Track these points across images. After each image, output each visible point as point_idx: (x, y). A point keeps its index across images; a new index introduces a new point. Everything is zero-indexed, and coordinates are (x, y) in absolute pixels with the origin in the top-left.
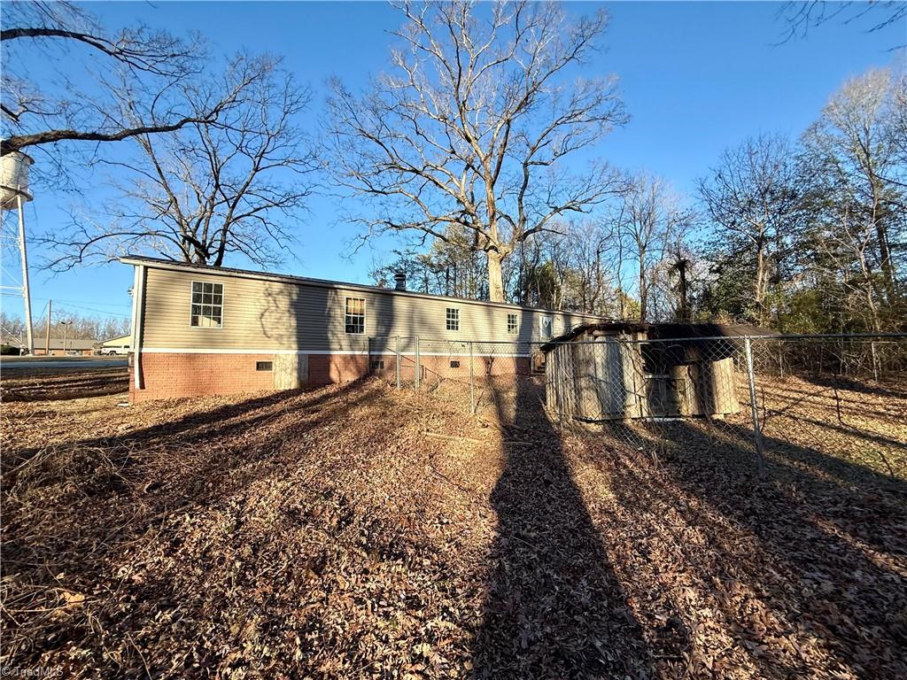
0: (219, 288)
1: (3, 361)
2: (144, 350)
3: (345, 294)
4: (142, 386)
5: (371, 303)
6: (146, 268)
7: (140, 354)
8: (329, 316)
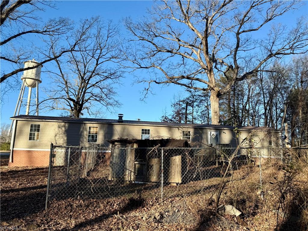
0: (39, 126)
1: (1, 152)
2: (14, 149)
3: (89, 125)
4: (12, 162)
5: (101, 129)
6: (17, 121)
7: (13, 150)
8: (81, 135)
